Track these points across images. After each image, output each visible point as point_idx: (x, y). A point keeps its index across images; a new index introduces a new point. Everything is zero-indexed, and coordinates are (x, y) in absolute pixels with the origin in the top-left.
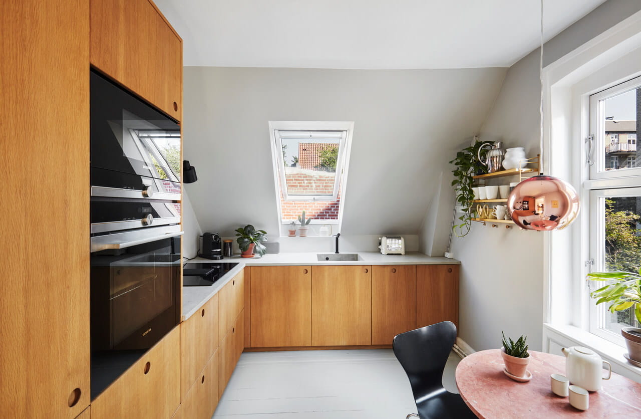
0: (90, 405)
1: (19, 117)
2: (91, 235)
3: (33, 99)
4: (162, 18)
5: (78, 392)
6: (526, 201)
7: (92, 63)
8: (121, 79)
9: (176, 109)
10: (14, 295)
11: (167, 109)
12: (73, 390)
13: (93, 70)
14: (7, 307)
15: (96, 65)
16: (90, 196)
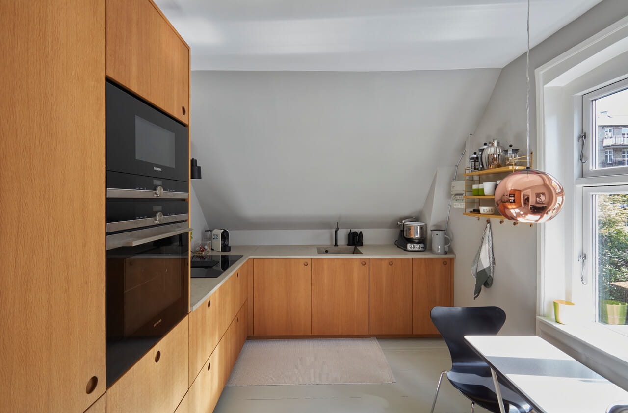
0: (106, 392)
1: (42, 127)
2: (107, 234)
3: (55, 110)
4: (172, 29)
5: (94, 380)
6: (512, 194)
7: (108, 74)
8: (134, 88)
9: (184, 113)
10: (39, 291)
11: (176, 113)
12: (90, 378)
13: (109, 80)
14: (32, 303)
15: (112, 76)
16: (106, 198)
